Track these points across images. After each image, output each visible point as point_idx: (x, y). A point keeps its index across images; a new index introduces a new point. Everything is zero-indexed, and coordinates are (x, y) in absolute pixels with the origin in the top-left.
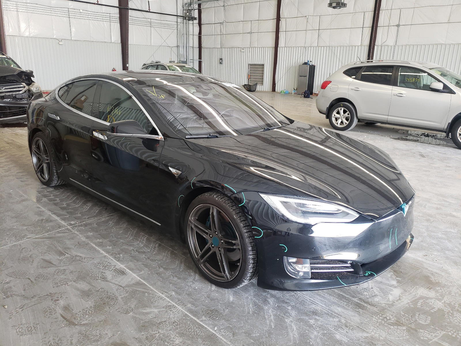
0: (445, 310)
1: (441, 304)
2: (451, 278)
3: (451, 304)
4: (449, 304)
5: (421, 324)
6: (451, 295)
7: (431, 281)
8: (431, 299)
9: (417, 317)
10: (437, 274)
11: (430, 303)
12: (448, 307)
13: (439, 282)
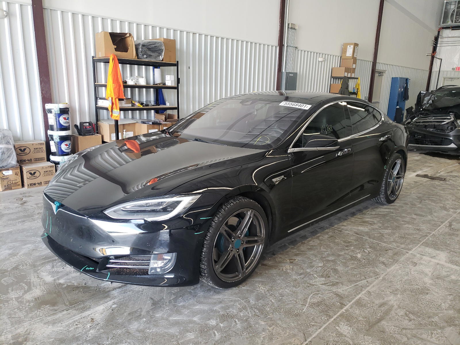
0: (4, 295)
1: (12, 297)
2: (38, 321)
3: (7, 303)
4: (7, 301)
5: (5, 278)
6: (17, 308)
7: (46, 305)
8: (23, 294)
9: (12, 278)
10: (52, 313)
11: (19, 291)
12: (6, 299)
13: (40, 309)
